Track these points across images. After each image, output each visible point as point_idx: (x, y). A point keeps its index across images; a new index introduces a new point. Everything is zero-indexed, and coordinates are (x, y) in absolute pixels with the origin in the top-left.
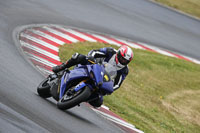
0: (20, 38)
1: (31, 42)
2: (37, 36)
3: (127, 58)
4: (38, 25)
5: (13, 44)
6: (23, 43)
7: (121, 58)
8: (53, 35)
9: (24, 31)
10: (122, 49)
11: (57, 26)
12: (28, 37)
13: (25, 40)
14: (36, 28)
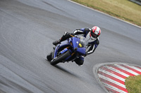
0: (98, 72)
1: (105, 75)
2: (110, 71)
3: (96, 33)
4: (111, 63)
5: (93, 76)
6: (100, 76)
7: (93, 34)
8: (121, 70)
9: (101, 67)
10: (94, 28)
11: (124, 64)
12: (104, 71)
13: (101, 73)
14: (109, 66)
